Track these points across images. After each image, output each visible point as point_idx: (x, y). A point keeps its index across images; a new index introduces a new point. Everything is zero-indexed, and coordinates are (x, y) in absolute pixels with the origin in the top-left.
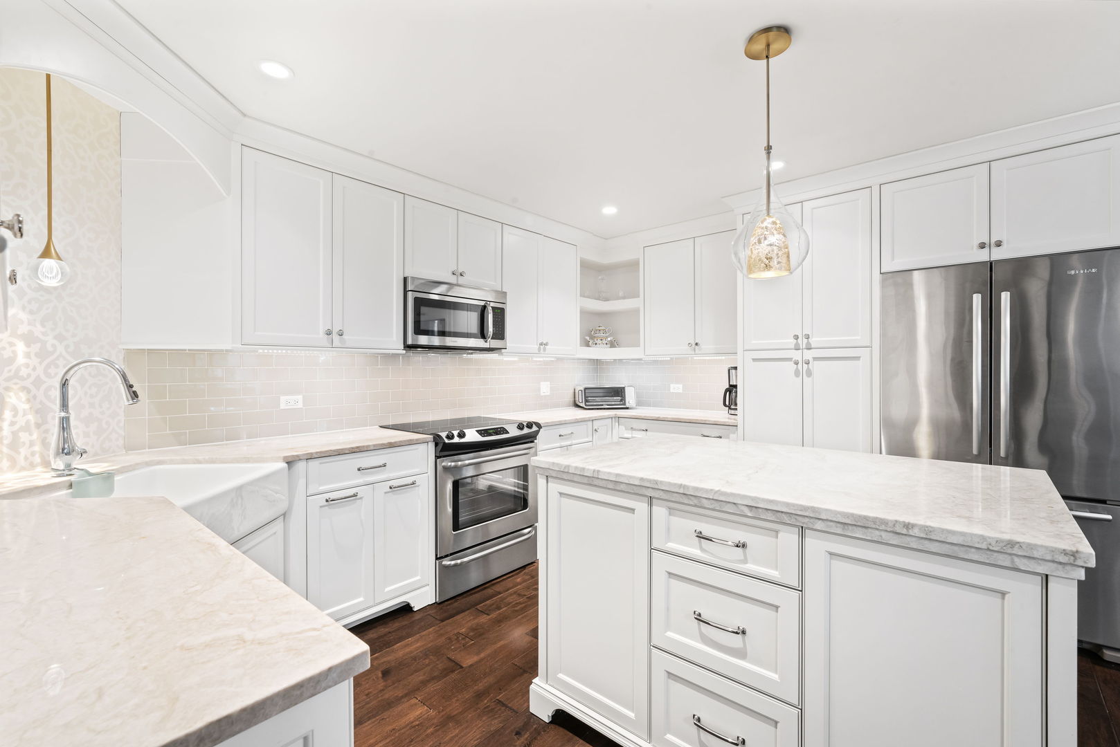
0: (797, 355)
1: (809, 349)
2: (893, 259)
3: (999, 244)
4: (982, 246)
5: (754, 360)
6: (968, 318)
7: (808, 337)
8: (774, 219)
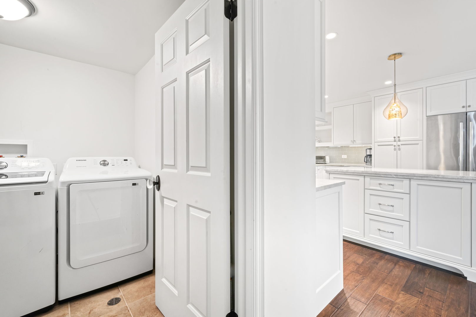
0: (395, 143)
1: (399, 141)
2: (431, 112)
3: (469, 106)
4: (463, 107)
5: (378, 145)
6: (459, 130)
7: (399, 137)
8: (397, 104)
